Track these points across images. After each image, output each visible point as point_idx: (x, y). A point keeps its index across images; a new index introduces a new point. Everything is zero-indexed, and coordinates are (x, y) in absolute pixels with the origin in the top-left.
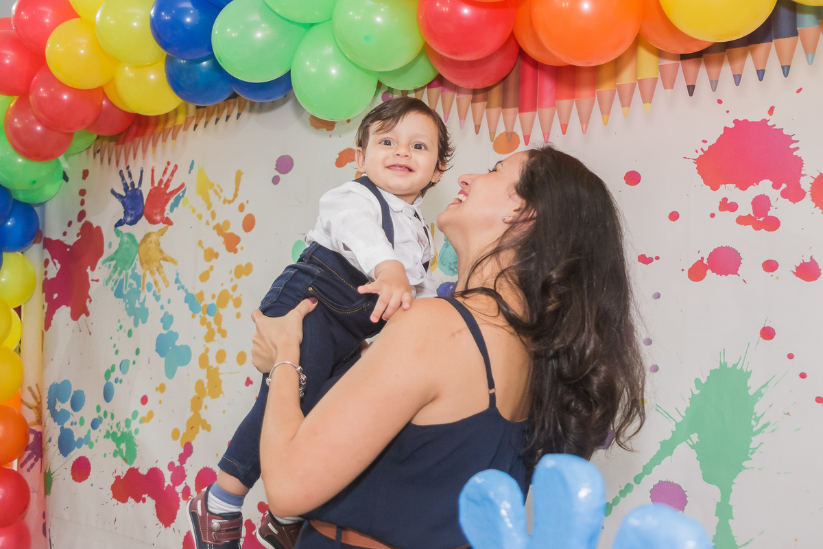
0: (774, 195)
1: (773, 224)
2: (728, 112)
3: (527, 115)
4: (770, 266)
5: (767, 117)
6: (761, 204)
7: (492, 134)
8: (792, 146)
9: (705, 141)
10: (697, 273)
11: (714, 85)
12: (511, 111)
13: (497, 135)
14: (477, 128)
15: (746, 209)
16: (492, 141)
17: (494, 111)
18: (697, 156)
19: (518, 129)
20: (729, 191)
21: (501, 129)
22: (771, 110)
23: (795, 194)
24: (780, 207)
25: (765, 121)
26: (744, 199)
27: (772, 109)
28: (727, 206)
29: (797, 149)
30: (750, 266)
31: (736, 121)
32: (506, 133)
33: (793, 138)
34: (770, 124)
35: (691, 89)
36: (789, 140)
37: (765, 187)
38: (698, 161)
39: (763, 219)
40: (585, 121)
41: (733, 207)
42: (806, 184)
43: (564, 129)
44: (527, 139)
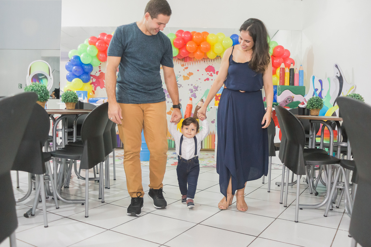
0: (213, 73)
1: (212, 76)
2: (208, 65)
3: (186, 62)
4: (212, 80)
6: (211, 74)
10: (205, 80)
11: (207, 61)
12: (183, 62)
14: (179, 63)
15: (210, 74)
17: (181, 62)
19: (184, 64)
20: (208, 72)
21: (182, 64)
23: (214, 73)
24: (213, 74)
26: (210, 73)
28: (208, 74)
30: (210, 80)
35: (204, 62)
36: (214, 68)
37: (212, 72)
38: (205, 69)
39: (211, 75)
40: (193, 64)
41: (209, 74)
42: (215, 72)
43: (190, 64)
44: (185, 65)
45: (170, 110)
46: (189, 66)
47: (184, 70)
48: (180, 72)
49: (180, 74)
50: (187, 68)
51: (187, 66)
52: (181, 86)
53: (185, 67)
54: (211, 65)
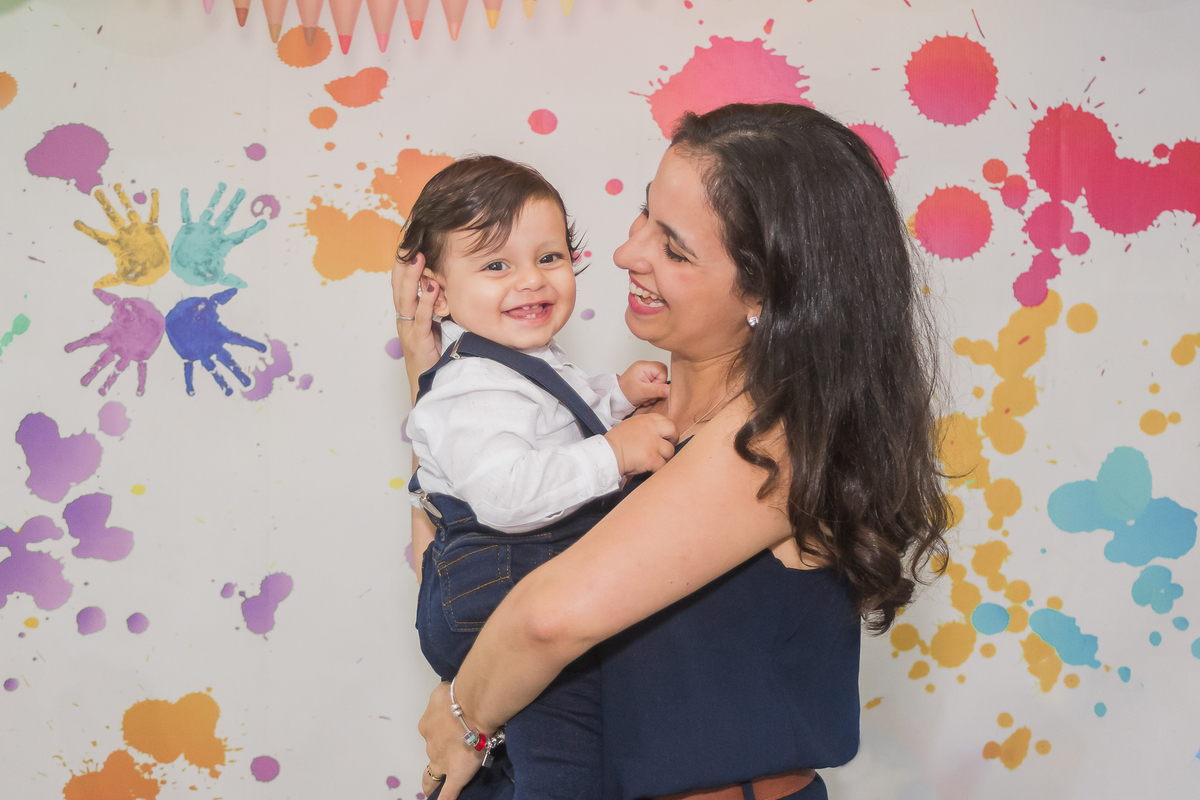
2: (701, 22)
5: (763, 36)
7: (274, 29)
8: (800, 84)
9: (664, 68)
13: (284, 31)
14: (242, 15)
16: (275, 41)
18: (651, 91)
19: (326, 23)
21: (292, 20)
22: (769, 26)
25: (758, 42)
27: (770, 23)
29: (806, 89)
31: (714, 39)
32: (304, 29)
33: (802, 72)
34: (766, 47)
36: (795, 74)
38: (653, 99)
40: (455, 18)
43: (417, 29)
44: (345, 43)
45: (116, 742)
46: (404, 61)
47: (323, 118)
48: (256, 152)
49: (256, 179)
50: (364, 88)
51: (365, 54)
52: (283, 365)
53: (335, 66)
54: (745, 34)
